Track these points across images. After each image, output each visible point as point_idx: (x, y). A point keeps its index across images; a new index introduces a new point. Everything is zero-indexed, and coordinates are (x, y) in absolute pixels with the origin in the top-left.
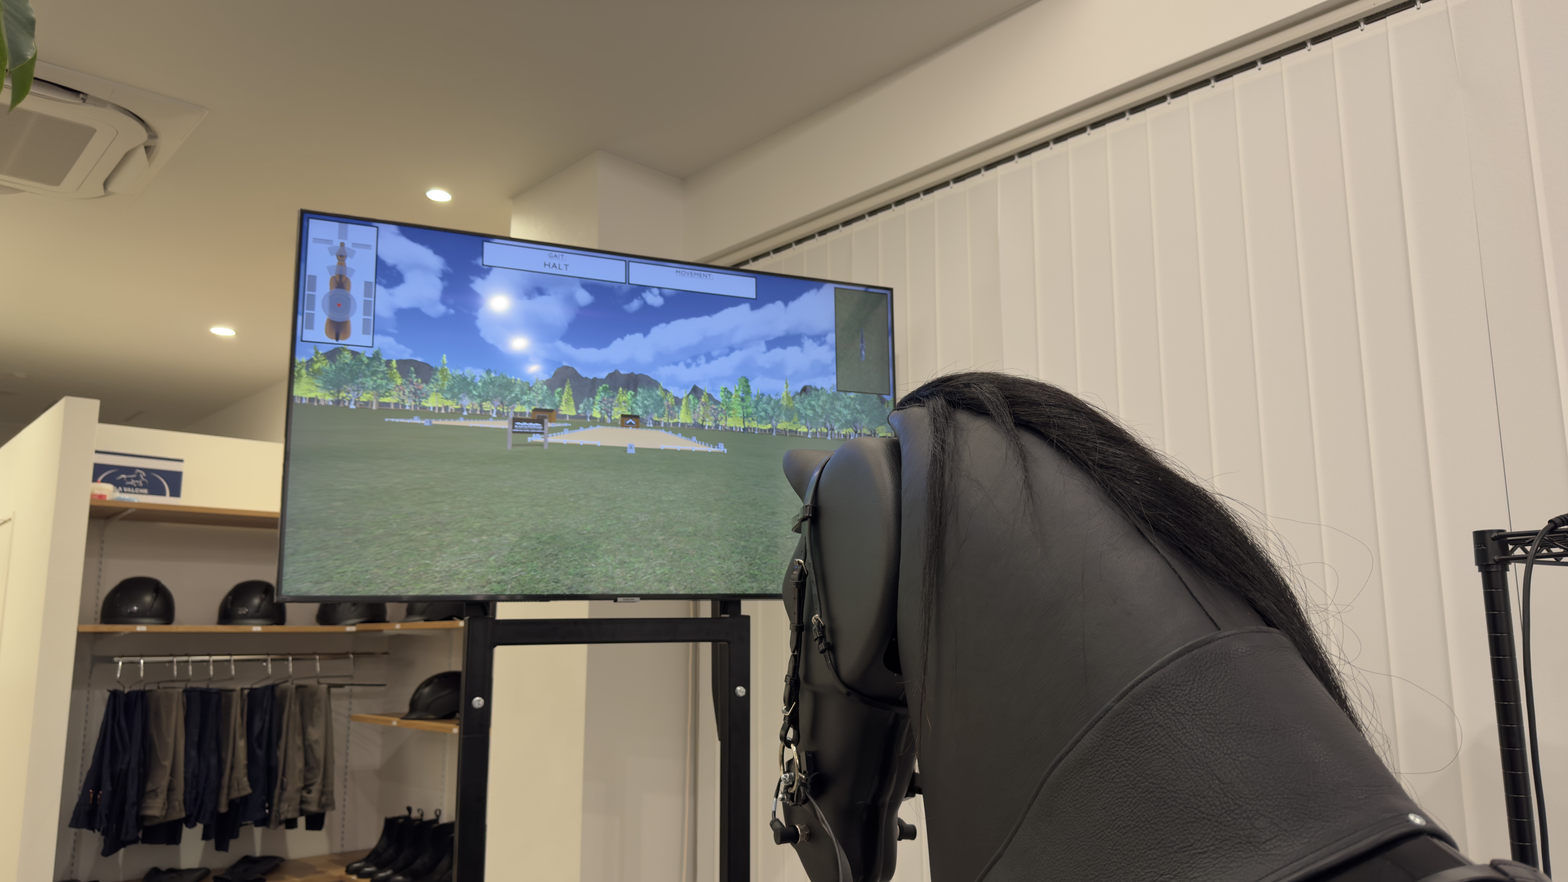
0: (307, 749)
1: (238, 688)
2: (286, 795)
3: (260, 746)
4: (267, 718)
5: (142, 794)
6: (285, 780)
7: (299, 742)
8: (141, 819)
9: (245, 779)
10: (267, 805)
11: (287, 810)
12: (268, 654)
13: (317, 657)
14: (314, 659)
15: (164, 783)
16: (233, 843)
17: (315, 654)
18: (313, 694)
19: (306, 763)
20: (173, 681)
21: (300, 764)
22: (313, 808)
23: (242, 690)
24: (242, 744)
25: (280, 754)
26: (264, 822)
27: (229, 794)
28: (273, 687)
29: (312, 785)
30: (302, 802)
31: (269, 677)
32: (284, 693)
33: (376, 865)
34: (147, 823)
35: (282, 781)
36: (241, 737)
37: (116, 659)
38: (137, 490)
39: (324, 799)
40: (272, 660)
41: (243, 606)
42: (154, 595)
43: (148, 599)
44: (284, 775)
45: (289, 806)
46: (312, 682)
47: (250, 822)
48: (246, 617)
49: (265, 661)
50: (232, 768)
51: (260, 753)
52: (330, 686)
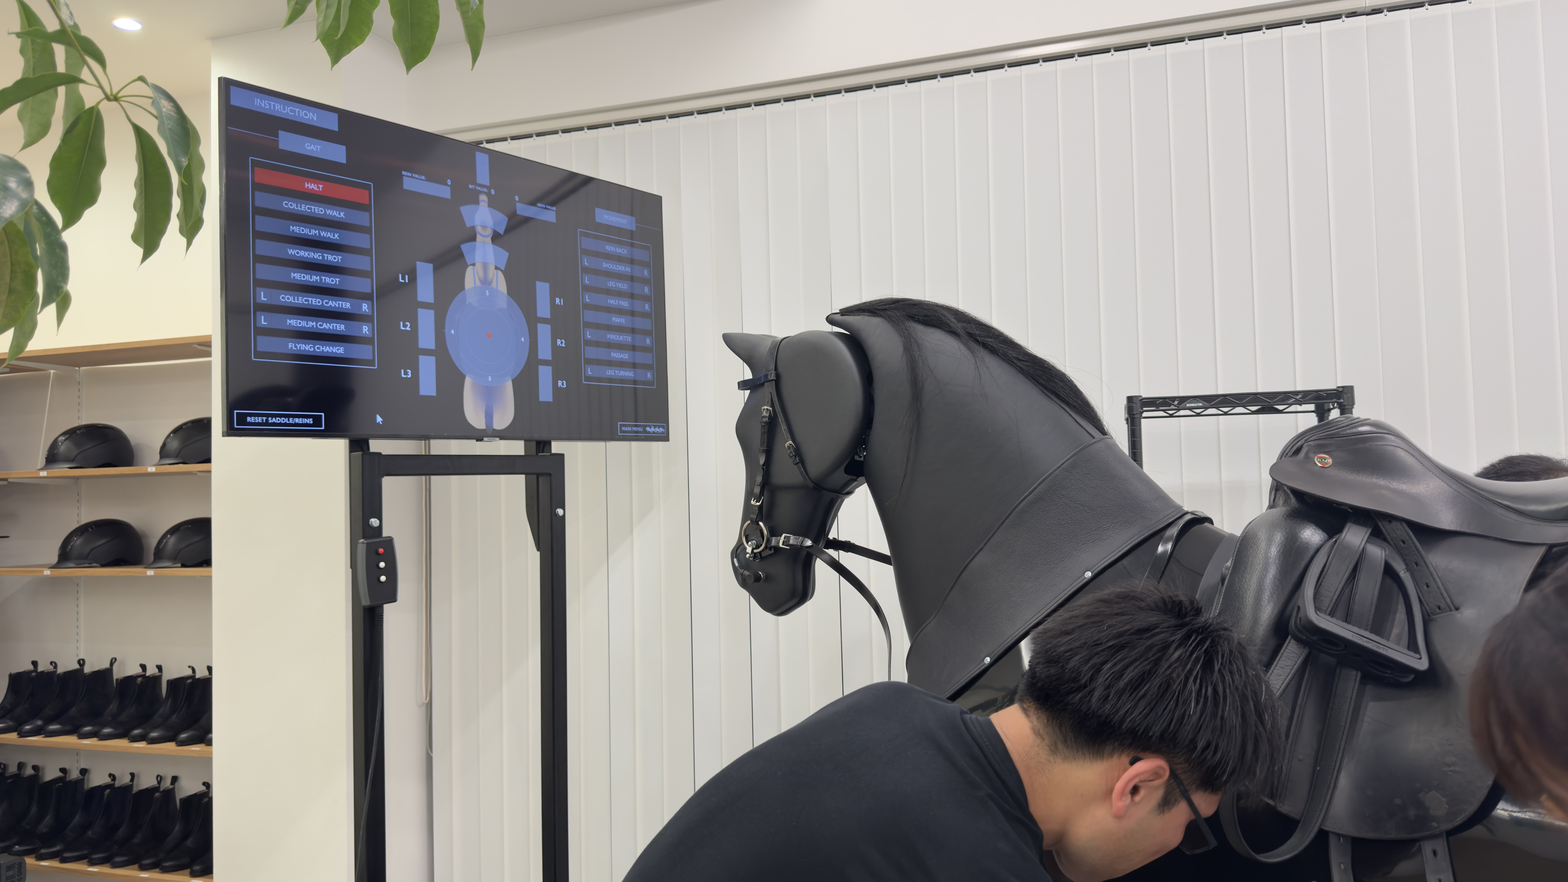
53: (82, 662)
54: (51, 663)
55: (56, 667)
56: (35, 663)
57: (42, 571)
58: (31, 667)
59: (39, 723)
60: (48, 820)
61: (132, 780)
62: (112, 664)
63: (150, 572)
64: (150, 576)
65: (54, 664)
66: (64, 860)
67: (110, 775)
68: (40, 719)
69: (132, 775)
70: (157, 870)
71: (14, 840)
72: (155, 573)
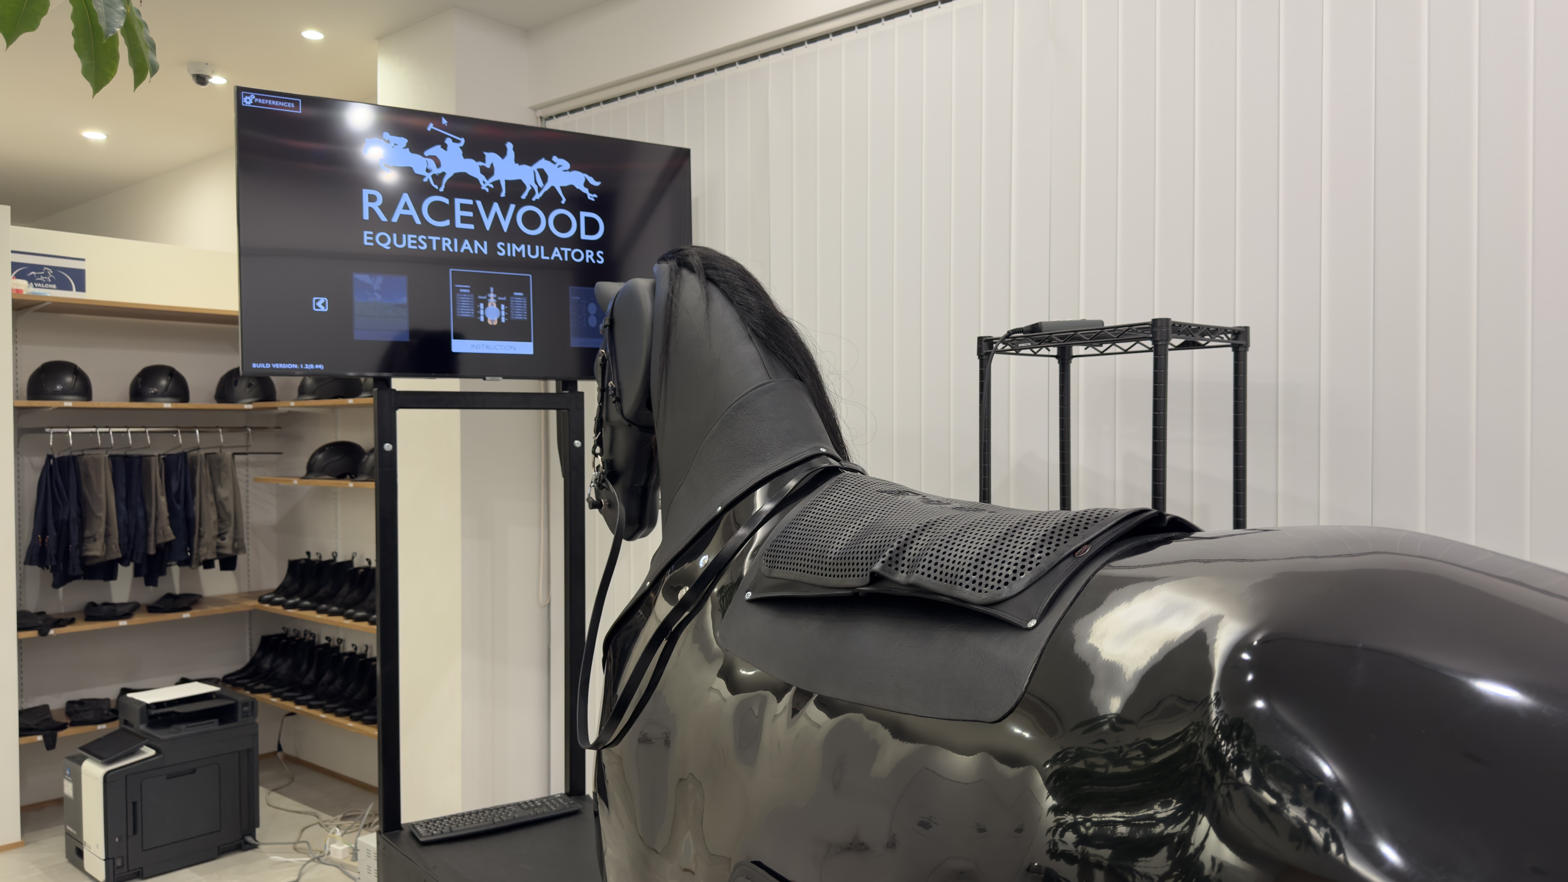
0: (219, 505)
1: (156, 454)
2: (203, 541)
3: (178, 502)
4: (183, 478)
5: (82, 540)
6: (202, 529)
7: (211, 499)
8: (83, 559)
9: (169, 528)
10: (188, 549)
11: (207, 552)
12: (178, 427)
13: (220, 430)
14: (218, 432)
15: (102, 530)
16: (161, 580)
17: (217, 427)
18: (219, 461)
19: (219, 517)
20: (98, 449)
21: (214, 517)
22: (228, 551)
23: (159, 456)
24: (163, 500)
25: (196, 508)
26: (186, 562)
27: (155, 540)
28: (184, 454)
29: (225, 533)
30: (219, 547)
31: (180, 446)
32: (194, 460)
33: (284, 596)
34: (88, 563)
35: (199, 530)
36: (162, 495)
37: (47, 430)
38: (46, 285)
39: (236, 545)
40: (181, 432)
41: (153, 386)
42: (75, 376)
43: (69, 379)
44: (200, 525)
45: (208, 549)
46: (217, 451)
47: (174, 563)
48: (155, 395)
49: (176, 432)
50: (157, 519)
51: (179, 507)
52: (234, 454)
53: (335, 554)
54: (317, 554)
55: (320, 557)
56: (308, 553)
57: (292, 481)
58: (306, 556)
59: (298, 599)
60: (311, 675)
61: (366, 651)
62: (353, 558)
63: (351, 484)
64: (351, 488)
65: (319, 555)
66: (310, 707)
67: (353, 645)
68: (300, 596)
69: (367, 647)
70: (360, 722)
71: (287, 688)
72: (354, 485)
